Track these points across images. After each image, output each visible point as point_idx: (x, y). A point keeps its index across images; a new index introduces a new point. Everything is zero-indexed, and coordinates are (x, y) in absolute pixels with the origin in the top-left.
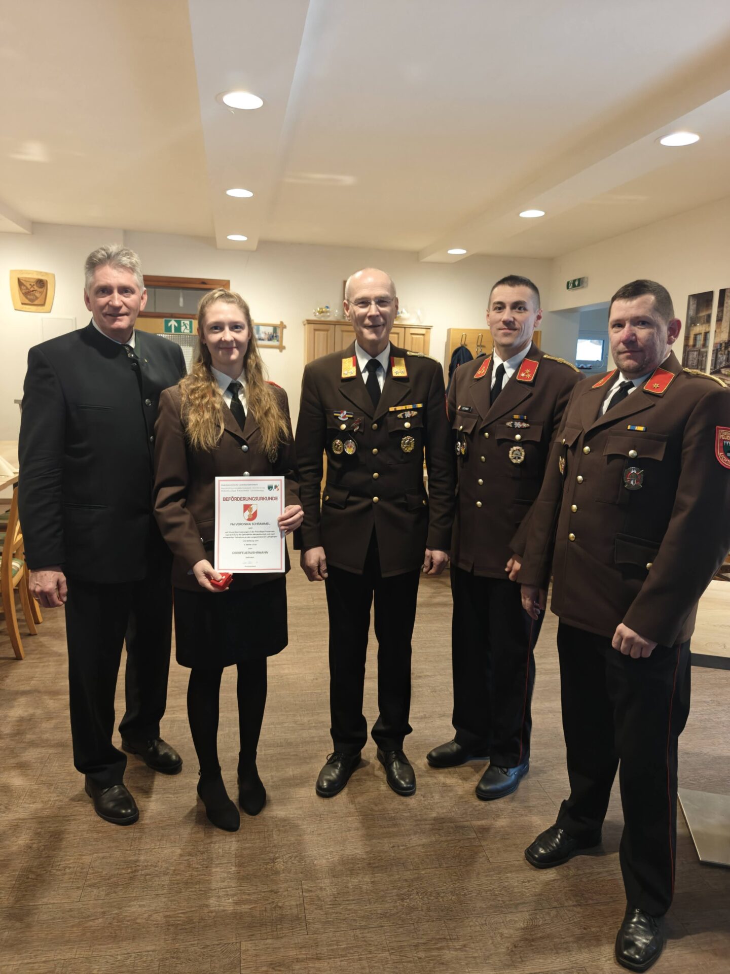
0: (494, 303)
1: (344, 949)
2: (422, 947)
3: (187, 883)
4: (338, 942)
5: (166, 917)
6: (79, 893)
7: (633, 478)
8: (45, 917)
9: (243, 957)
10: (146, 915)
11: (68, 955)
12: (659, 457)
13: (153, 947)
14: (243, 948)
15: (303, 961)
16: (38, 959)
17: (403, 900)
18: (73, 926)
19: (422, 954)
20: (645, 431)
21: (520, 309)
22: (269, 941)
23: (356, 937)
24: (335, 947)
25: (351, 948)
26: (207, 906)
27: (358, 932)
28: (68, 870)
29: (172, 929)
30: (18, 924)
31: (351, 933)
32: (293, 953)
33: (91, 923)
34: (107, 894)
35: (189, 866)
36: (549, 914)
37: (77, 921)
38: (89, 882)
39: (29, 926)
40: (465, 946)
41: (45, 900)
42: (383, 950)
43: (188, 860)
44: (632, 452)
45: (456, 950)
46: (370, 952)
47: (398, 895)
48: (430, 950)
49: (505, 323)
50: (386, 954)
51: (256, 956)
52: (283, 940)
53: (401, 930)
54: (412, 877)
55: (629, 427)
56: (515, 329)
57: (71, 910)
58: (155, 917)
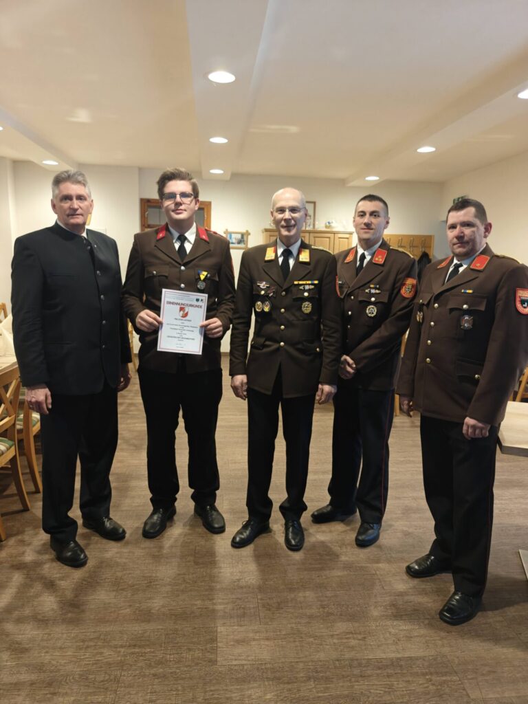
0: (359, 212)
1: (285, 635)
2: (336, 637)
3: (183, 591)
4: (280, 631)
5: (169, 610)
6: (114, 593)
7: (467, 321)
8: (93, 607)
9: (219, 635)
10: (157, 608)
11: (108, 629)
12: (482, 308)
13: (161, 627)
14: (219, 630)
15: (257, 640)
16: (89, 630)
17: (324, 608)
18: (111, 613)
19: (335, 641)
20: (473, 293)
21: (375, 216)
22: (236, 627)
23: (292, 628)
24: (279, 633)
25: (289, 634)
26: (196, 605)
27: (293, 625)
28: (107, 580)
29: (173, 617)
30: (76, 610)
31: (289, 626)
32: (251, 635)
33: (122, 612)
34: (133, 595)
35: (184, 581)
36: (423, 622)
37: (113, 609)
38: (120, 588)
39: (83, 611)
40: (365, 638)
41: (93, 597)
42: (310, 637)
43: (183, 578)
44: (465, 306)
45: (360, 640)
46: (302, 638)
47: (321, 605)
48: (341, 639)
49: (365, 224)
50: (312, 639)
51: (227, 635)
52: (245, 627)
53: (322, 626)
54: (330, 595)
55: (463, 291)
56: (372, 229)
57: (110, 603)
58: (163, 610)
